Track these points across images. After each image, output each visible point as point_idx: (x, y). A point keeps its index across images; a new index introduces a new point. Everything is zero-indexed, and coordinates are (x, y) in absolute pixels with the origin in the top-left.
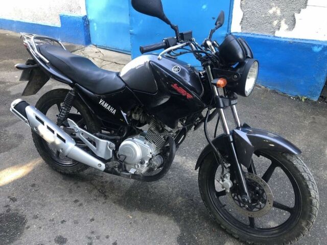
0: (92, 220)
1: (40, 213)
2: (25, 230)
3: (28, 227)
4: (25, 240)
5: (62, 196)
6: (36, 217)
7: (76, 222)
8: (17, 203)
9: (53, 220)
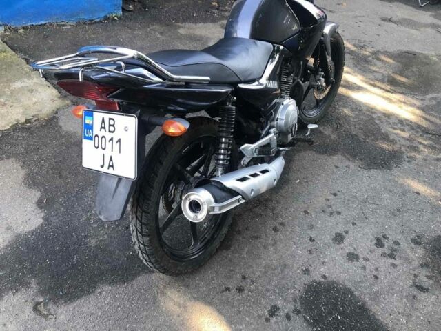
0: (306, 212)
1: (298, 268)
2: (330, 279)
3: (324, 277)
4: (342, 276)
5: (265, 247)
6: (306, 272)
7: (311, 227)
8: (279, 303)
9: (310, 251)
